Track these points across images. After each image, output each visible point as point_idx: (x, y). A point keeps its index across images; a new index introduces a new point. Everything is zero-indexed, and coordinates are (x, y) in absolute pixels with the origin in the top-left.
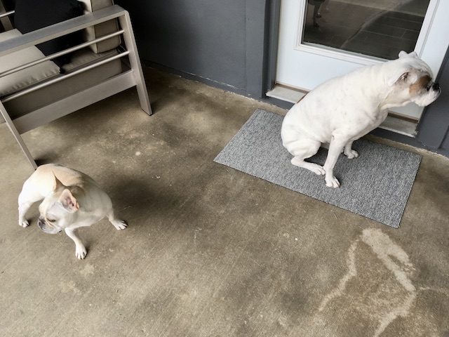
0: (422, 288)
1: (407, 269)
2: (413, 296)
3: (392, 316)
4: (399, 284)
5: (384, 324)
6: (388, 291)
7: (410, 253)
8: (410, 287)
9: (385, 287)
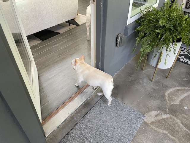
0: (168, 112)
1: (161, 113)
2: (172, 116)
3: (181, 125)
4: (168, 118)
5: (185, 129)
6: (172, 123)
7: (153, 110)
8: (168, 116)
9: (170, 123)
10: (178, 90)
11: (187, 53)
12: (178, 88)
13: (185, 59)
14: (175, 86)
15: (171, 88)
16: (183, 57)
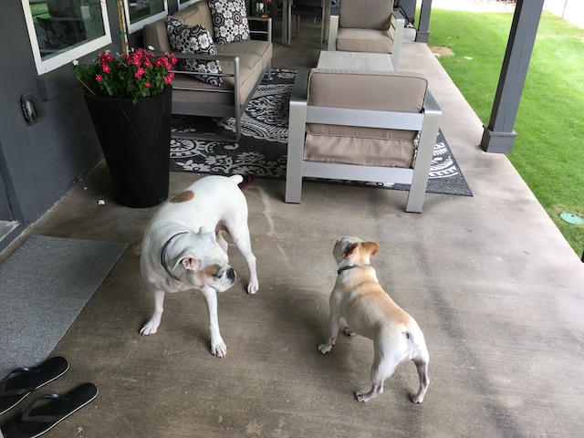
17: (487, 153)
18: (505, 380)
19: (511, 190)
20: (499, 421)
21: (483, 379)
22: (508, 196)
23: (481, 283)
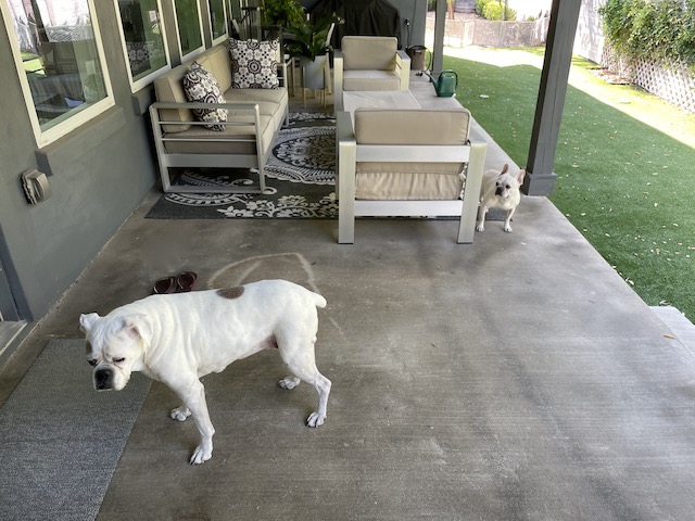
10: (233, 268)
11: (238, 199)
12: (232, 265)
13: (236, 211)
14: (226, 264)
15: (217, 269)
16: (231, 208)
17: (528, 197)
18: (602, 448)
19: (562, 235)
20: (606, 496)
21: (579, 450)
22: (558, 241)
23: (553, 340)
